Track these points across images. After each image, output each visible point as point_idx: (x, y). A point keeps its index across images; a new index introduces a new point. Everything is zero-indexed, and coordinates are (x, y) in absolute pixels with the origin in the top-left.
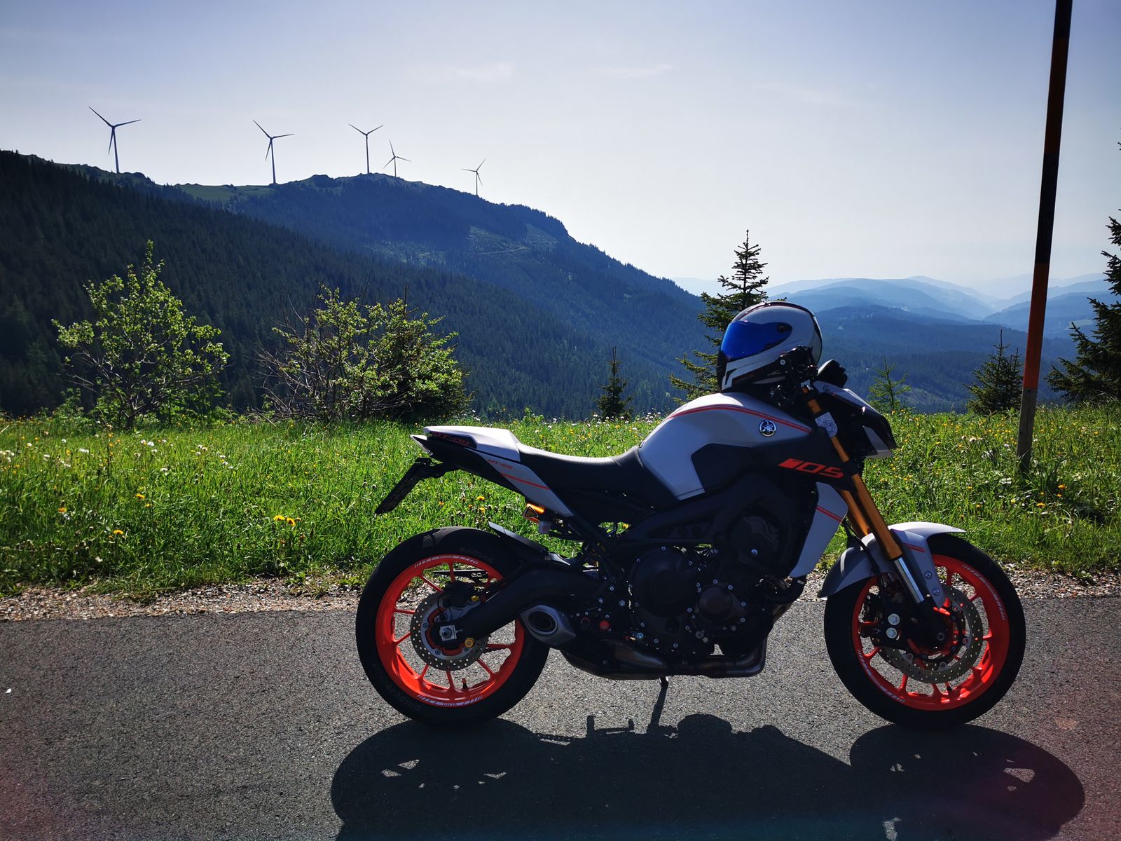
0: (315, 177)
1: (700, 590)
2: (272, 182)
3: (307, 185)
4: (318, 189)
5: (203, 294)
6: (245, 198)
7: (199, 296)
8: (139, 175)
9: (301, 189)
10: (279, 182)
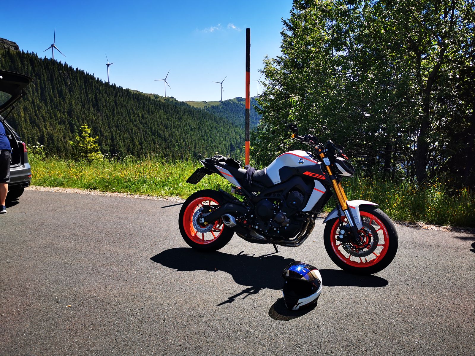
0: (237, 98)
1: (275, 214)
2: (220, 100)
3: (233, 101)
4: (237, 102)
5: (187, 143)
6: (210, 106)
7: (186, 143)
8: (172, 98)
9: (231, 102)
10: (223, 100)
